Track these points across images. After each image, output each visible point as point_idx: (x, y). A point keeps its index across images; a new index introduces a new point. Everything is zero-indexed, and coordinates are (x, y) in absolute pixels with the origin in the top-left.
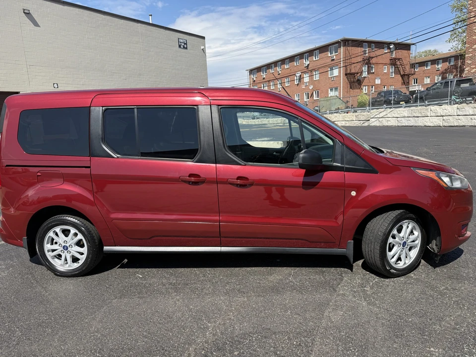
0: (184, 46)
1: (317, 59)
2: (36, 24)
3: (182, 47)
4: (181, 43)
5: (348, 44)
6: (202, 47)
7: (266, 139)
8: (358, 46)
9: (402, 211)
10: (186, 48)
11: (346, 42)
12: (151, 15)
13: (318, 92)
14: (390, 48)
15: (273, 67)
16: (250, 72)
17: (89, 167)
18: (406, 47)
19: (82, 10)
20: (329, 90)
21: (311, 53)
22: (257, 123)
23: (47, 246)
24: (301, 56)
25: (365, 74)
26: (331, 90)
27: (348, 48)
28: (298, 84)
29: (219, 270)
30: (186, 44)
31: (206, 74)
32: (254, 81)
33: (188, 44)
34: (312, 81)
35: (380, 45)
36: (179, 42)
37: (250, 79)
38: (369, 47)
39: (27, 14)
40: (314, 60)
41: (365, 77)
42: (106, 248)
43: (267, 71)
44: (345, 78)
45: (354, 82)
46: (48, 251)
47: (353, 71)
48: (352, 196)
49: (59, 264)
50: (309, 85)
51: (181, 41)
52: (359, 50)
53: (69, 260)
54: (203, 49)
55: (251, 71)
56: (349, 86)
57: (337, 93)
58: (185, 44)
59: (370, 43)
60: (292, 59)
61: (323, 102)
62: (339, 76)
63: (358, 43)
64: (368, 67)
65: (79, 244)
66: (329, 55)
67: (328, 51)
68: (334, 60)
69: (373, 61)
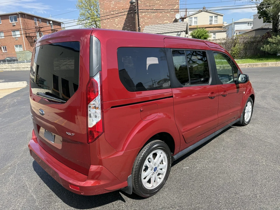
5: (25, 16)
8: (31, 19)
11: (23, 15)
13: (5, 47)
14: (50, 23)
18: (59, 24)
20: (15, 46)
25: (38, 38)
26: (16, 46)
27: (25, 19)
35: (45, 20)
38: (38, 21)
44: (26, 39)
45: (32, 42)
47: (31, 35)
52: (31, 22)
56: (29, 44)
57: (21, 49)
62: (21, 37)
63: (31, 17)
64: (40, 33)
66: (10, 22)
67: (9, 19)
68: (15, 26)
69: (42, 30)
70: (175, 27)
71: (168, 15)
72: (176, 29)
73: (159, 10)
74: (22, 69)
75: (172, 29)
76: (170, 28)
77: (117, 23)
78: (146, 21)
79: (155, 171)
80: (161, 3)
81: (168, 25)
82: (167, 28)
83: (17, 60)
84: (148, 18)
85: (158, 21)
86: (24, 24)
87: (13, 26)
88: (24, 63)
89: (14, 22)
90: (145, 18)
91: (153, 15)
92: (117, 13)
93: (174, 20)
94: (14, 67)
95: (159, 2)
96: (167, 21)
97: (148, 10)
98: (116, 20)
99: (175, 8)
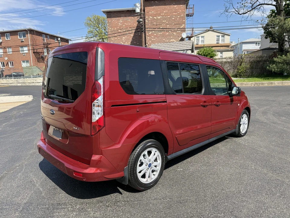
1: (8, 39)
5: (33, 33)
8: (40, 35)
11: (32, 31)
13: (12, 62)
14: (58, 40)
18: (67, 41)
20: (22, 62)
21: (2, 34)
25: (46, 54)
26: (24, 62)
27: (34, 36)
34: (6, 54)
35: (53, 37)
38: (46, 37)
40: (6, 39)
41: (46, 56)
44: (33, 54)
45: (39, 58)
47: (38, 51)
52: (40, 38)
56: (36, 60)
57: (28, 65)
59: (46, 35)
62: (29, 53)
63: (40, 34)
64: (47, 50)
66: (19, 38)
67: (18, 35)
68: (23, 41)
69: (50, 46)
70: (181, 46)
71: (175, 34)
72: (182, 47)
73: (166, 29)
74: (27, 84)
75: (178, 48)
76: (176, 46)
77: (124, 41)
78: (153, 40)
79: (149, 167)
80: (167, 22)
81: (174, 43)
82: (173, 46)
83: (23, 76)
84: (155, 37)
85: (165, 40)
86: (32, 40)
87: (22, 42)
88: (30, 79)
89: (23, 38)
90: (152, 37)
91: (160, 33)
92: (124, 31)
93: (180, 39)
95: (166, 21)
96: (174, 40)
97: (155, 28)
98: (123, 38)
99: (181, 27)
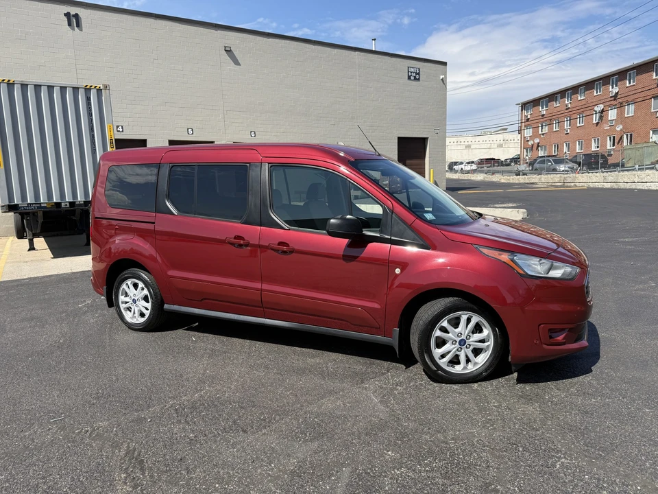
0: (415, 77)
1: (632, 84)
2: (237, 63)
3: (412, 78)
4: (411, 72)
6: (442, 77)
7: (510, 205)
9: (456, 298)
10: (419, 79)
12: (375, 40)
13: (631, 135)
15: (559, 98)
16: (522, 106)
17: (154, 223)
19: (288, 42)
20: (651, 132)
21: (622, 75)
22: (522, 181)
23: (122, 298)
24: (605, 80)
26: (655, 132)
28: (597, 124)
29: (259, 344)
30: (419, 74)
31: (445, 113)
32: (528, 120)
33: (421, 73)
34: (621, 118)
36: (409, 72)
37: (522, 117)
39: (229, 51)
40: (628, 85)
42: (166, 306)
43: (549, 104)
46: (122, 303)
48: (396, 274)
49: (128, 316)
50: (617, 124)
51: (412, 70)
53: (137, 314)
54: (442, 79)
55: (524, 106)
58: (416, 74)
60: (589, 85)
61: (629, 151)
65: (146, 299)
66: (654, 78)
88: (634, 172)
94: (610, 179)
